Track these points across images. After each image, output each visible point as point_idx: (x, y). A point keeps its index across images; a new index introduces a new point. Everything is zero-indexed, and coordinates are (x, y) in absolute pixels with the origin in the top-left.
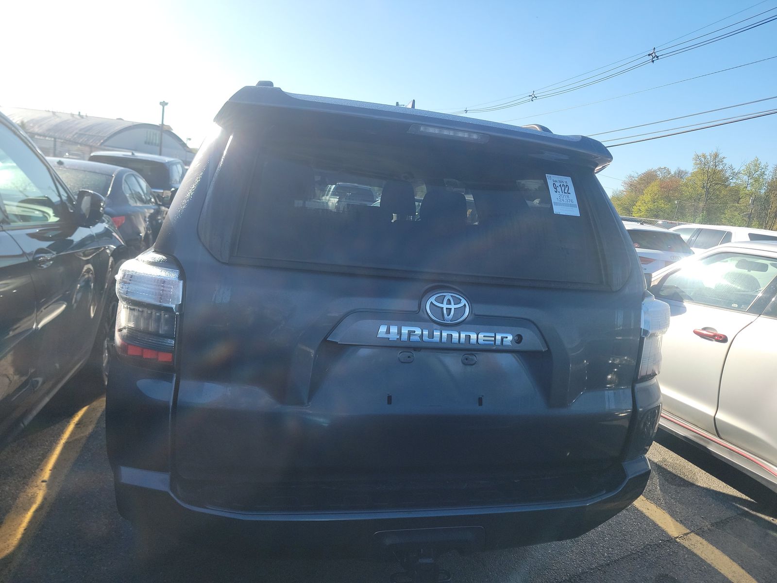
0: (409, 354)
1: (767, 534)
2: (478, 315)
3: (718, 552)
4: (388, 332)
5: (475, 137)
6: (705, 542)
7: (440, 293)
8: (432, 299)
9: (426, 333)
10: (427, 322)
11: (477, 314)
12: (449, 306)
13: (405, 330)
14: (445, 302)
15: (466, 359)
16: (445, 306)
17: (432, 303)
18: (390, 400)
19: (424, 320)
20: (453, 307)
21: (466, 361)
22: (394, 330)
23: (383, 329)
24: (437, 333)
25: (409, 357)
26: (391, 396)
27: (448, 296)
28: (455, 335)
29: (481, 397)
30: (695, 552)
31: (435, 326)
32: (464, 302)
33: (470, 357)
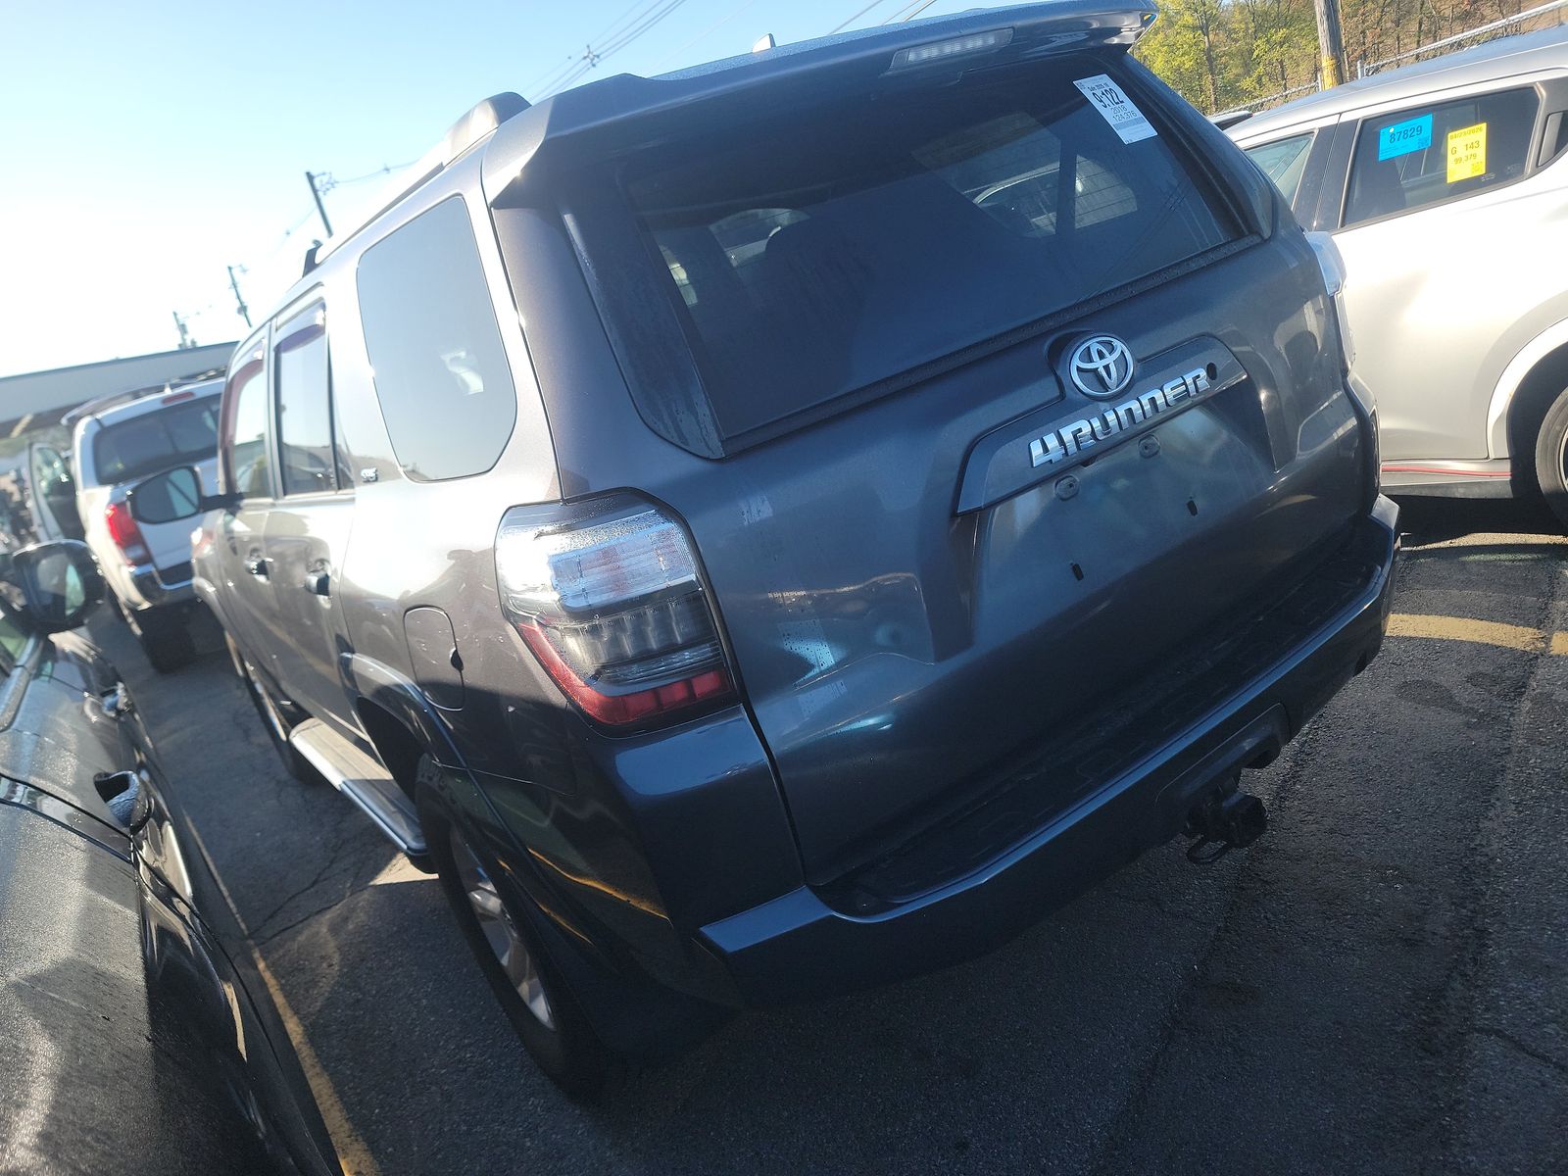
0: (1066, 481)
1: (1464, 563)
2: (1144, 359)
3: (1433, 619)
4: (1046, 449)
5: (991, 41)
6: (1405, 617)
7: (1079, 347)
8: (1076, 362)
9: (1097, 424)
10: (1087, 405)
11: (1140, 357)
12: (1104, 362)
13: (1067, 434)
14: (1095, 356)
15: (1146, 448)
16: (1098, 364)
17: (1079, 369)
18: (1077, 571)
19: (1084, 405)
20: (1110, 359)
21: (1147, 451)
22: (1052, 441)
23: (1036, 449)
24: (1111, 417)
25: (1071, 486)
26: (1077, 565)
27: (1094, 345)
28: (1134, 405)
29: (1189, 500)
30: (1407, 635)
31: (1103, 406)
32: (1118, 345)
33: (1150, 441)
